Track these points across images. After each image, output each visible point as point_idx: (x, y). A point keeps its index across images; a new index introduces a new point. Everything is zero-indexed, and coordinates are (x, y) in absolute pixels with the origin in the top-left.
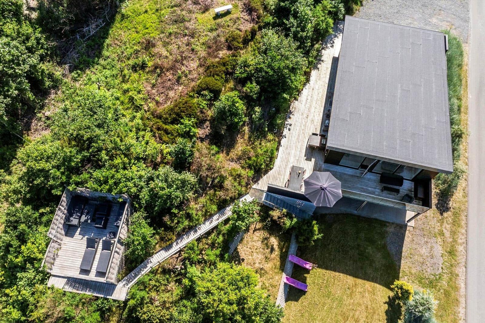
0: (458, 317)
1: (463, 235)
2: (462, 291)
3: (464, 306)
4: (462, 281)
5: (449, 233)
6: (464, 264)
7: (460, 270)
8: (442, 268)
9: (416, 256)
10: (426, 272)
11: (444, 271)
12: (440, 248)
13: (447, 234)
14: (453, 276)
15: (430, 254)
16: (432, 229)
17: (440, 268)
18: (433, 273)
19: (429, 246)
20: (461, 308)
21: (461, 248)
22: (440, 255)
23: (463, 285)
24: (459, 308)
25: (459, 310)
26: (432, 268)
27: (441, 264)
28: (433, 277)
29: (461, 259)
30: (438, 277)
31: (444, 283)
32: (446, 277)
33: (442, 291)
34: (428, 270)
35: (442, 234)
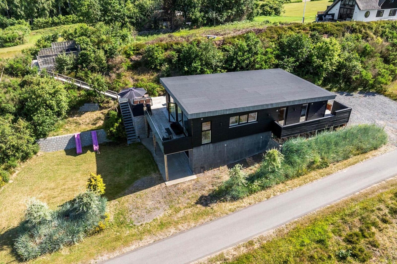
0: (97, 256)
1: (189, 225)
2: (127, 249)
3: (111, 257)
4: (138, 245)
5: (182, 215)
6: (157, 239)
7: (148, 239)
8: (141, 225)
9: (141, 200)
10: (131, 214)
11: (139, 227)
12: (161, 216)
13: (180, 214)
14: (139, 236)
15: (150, 209)
16: (176, 202)
17: (141, 223)
18: (133, 219)
19: (156, 206)
20: (108, 255)
21: (173, 230)
22: (154, 218)
23: (133, 247)
24: (107, 254)
25: (105, 255)
26: (137, 217)
27: (145, 222)
28: (129, 221)
29: (160, 235)
30: (131, 225)
31: (127, 232)
32: (134, 231)
33: (118, 234)
34: (133, 215)
35: (177, 211)
